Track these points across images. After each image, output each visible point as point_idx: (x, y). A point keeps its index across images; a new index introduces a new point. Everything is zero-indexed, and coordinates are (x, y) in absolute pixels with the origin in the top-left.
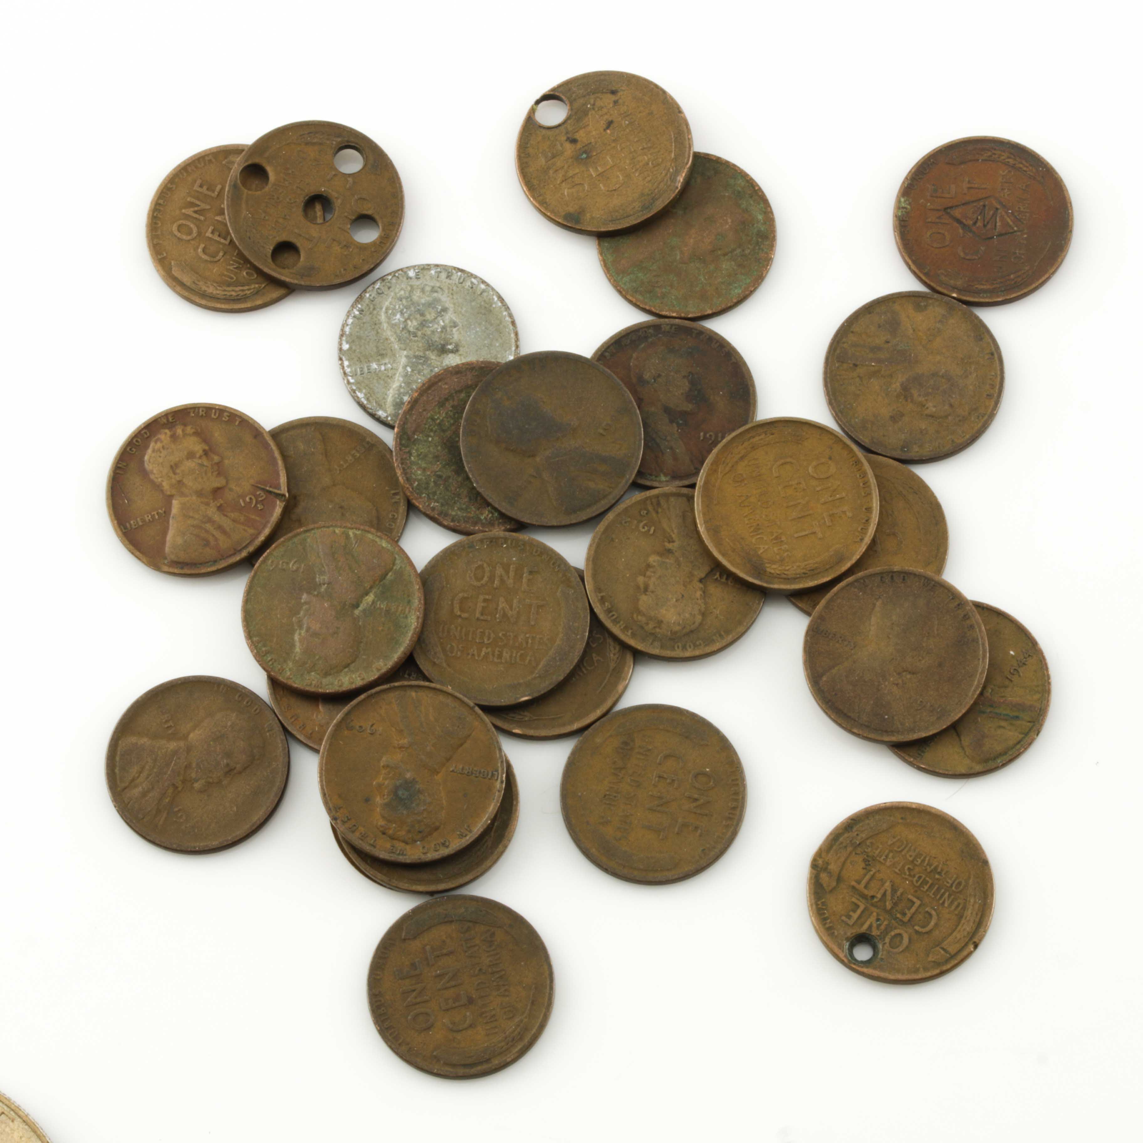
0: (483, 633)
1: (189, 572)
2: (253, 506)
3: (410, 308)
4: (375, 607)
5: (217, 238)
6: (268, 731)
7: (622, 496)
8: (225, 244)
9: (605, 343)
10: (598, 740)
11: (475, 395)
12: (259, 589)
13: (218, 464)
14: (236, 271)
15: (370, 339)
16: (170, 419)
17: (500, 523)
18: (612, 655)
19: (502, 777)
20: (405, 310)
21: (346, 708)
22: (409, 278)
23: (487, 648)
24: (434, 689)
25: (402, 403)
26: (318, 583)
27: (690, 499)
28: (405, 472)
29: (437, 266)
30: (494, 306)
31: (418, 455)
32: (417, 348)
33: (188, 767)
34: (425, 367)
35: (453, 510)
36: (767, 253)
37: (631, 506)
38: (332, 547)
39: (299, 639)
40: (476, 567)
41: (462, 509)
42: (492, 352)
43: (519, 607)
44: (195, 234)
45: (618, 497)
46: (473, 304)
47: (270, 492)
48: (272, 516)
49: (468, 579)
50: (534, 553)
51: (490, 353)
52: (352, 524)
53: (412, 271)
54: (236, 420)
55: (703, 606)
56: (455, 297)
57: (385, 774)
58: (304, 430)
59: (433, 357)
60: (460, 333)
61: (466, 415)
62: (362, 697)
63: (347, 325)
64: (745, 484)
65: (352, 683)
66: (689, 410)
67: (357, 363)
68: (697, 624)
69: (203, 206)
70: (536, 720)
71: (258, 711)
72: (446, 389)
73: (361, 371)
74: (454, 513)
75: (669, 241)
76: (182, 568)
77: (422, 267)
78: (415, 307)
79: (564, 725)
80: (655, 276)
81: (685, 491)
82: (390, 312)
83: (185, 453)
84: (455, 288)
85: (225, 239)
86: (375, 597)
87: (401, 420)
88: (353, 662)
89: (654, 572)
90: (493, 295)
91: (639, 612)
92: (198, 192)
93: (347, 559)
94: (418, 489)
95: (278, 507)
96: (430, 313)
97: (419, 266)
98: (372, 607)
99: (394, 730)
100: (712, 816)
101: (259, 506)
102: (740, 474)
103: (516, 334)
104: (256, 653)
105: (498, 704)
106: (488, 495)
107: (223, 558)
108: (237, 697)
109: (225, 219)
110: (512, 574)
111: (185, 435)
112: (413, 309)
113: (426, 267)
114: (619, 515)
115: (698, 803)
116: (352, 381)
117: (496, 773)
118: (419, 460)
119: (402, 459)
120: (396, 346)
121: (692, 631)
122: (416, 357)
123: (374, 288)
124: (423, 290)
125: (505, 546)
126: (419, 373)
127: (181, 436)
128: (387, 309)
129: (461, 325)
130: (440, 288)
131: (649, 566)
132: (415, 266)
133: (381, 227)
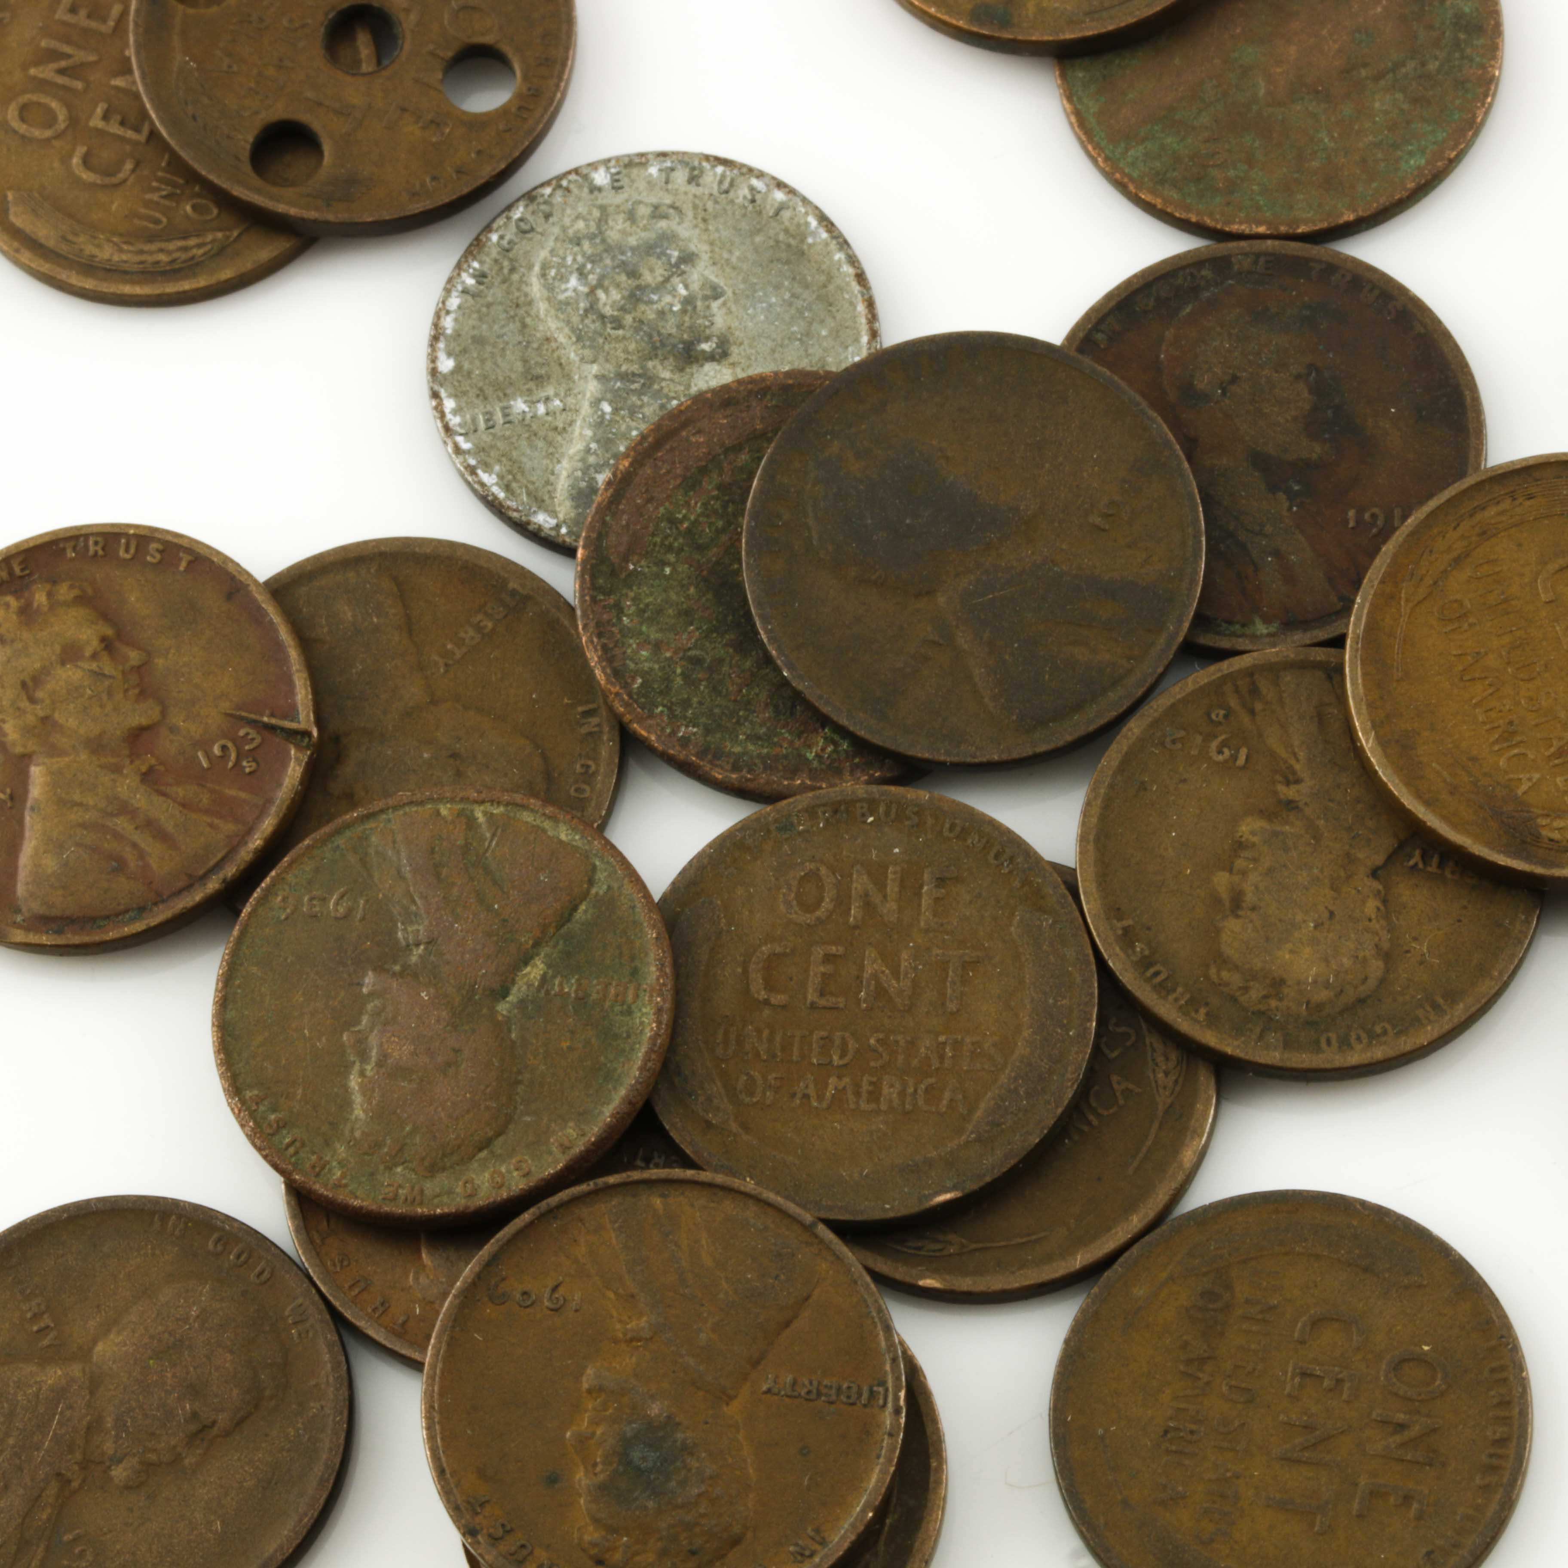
0: (827, 1041)
1: (76, 940)
2: (230, 764)
3: (601, 259)
4: (548, 993)
5: (115, 129)
6: (295, 1323)
7: (1162, 676)
8: (136, 143)
9: (1093, 310)
10: (1139, 1292)
11: (772, 454)
12: (254, 969)
13: (138, 669)
14: (167, 203)
15: (507, 343)
16: (17, 570)
17: (857, 766)
18: (1161, 1075)
19: (896, 1398)
20: (589, 266)
21: (487, 1248)
22: (595, 189)
23: (840, 1077)
24: (711, 1185)
25: (593, 489)
26: (403, 943)
27: (1335, 673)
28: (608, 656)
29: (663, 155)
30: (810, 240)
31: (641, 612)
32: (623, 356)
33: (94, 1427)
34: (646, 399)
35: (735, 740)
36: (1483, 67)
37: (1185, 701)
38: (433, 851)
39: (361, 1085)
40: (802, 878)
41: (759, 738)
42: (810, 351)
43: (915, 968)
44: (62, 121)
45: (1150, 681)
46: (758, 239)
47: (272, 728)
48: (279, 785)
49: (782, 908)
50: (946, 833)
51: (808, 355)
52: (479, 792)
53: (602, 171)
54: (180, 559)
55: (1385, 936)
56: (710, 227)
57: (594, 1409)
58: (351, 575)
59: (666, 374)
60: (730, 312)
61: (753, 505)
62: (527, 1216)
63: (448, 312)
64: (1471, 625)
65: (501, 1186)
66: (1314, 456)
67: (476, 401)
68: (1372, 982)
69: (81, 56)
70: (976, 1250)
71: (266, 1275)
72: (699, 445)
73: (487, 421)
74: (737, 749)
75: (1236, 55)
76: (59, 932)
77: (626, 160)
78: (613, 258)
79: (1049, 1258)
80: (1207, 141)
81: (1320, 654)
82: (553, 272)
83: (58, 648)
84: (710, 205)
85: (137, 129)
86: (549, 966)
87: (591, 528)
88: (499, 1134)
89: (1255, 860)
90: (807, 214)
91: (1223, 961)
92: (64, 23)
93: (472, 879)
94: (645, 696)
95: (292, 764)
96: (652, 270)
97: (618, 159)
98: (542, 994)
99: (612, 1295)
100: (1444, 1465)
101: (245, 764)
102: (1456, 601)
103: (870, 304)
104: (253, 1129)
105: (877, 1215)
106: (820, 697)
107: (160, 899)
108: (211, 1245)
109: (134, 83)
110: (892, 888)
111: (54, 605)
112: (608, 262)
113: (637, 160)
114: (1155, 723)
115: (1407, 1435)
116: (465, 445)
117: (881, 1389)
118: (641, 624)
119: (598, 624)
120: (572, 354)
121: (1362, 1001)
122: (624, 377)
123: (509, 218)
124: (631, 217)
125: (871, 819)
126: (632, 414)
127: (46, 609)
128: (545, 267)
129: (729, 293)
130: (672, 206)
131: (1240, 846)
132: (609, 160)
133: (518, 73)
